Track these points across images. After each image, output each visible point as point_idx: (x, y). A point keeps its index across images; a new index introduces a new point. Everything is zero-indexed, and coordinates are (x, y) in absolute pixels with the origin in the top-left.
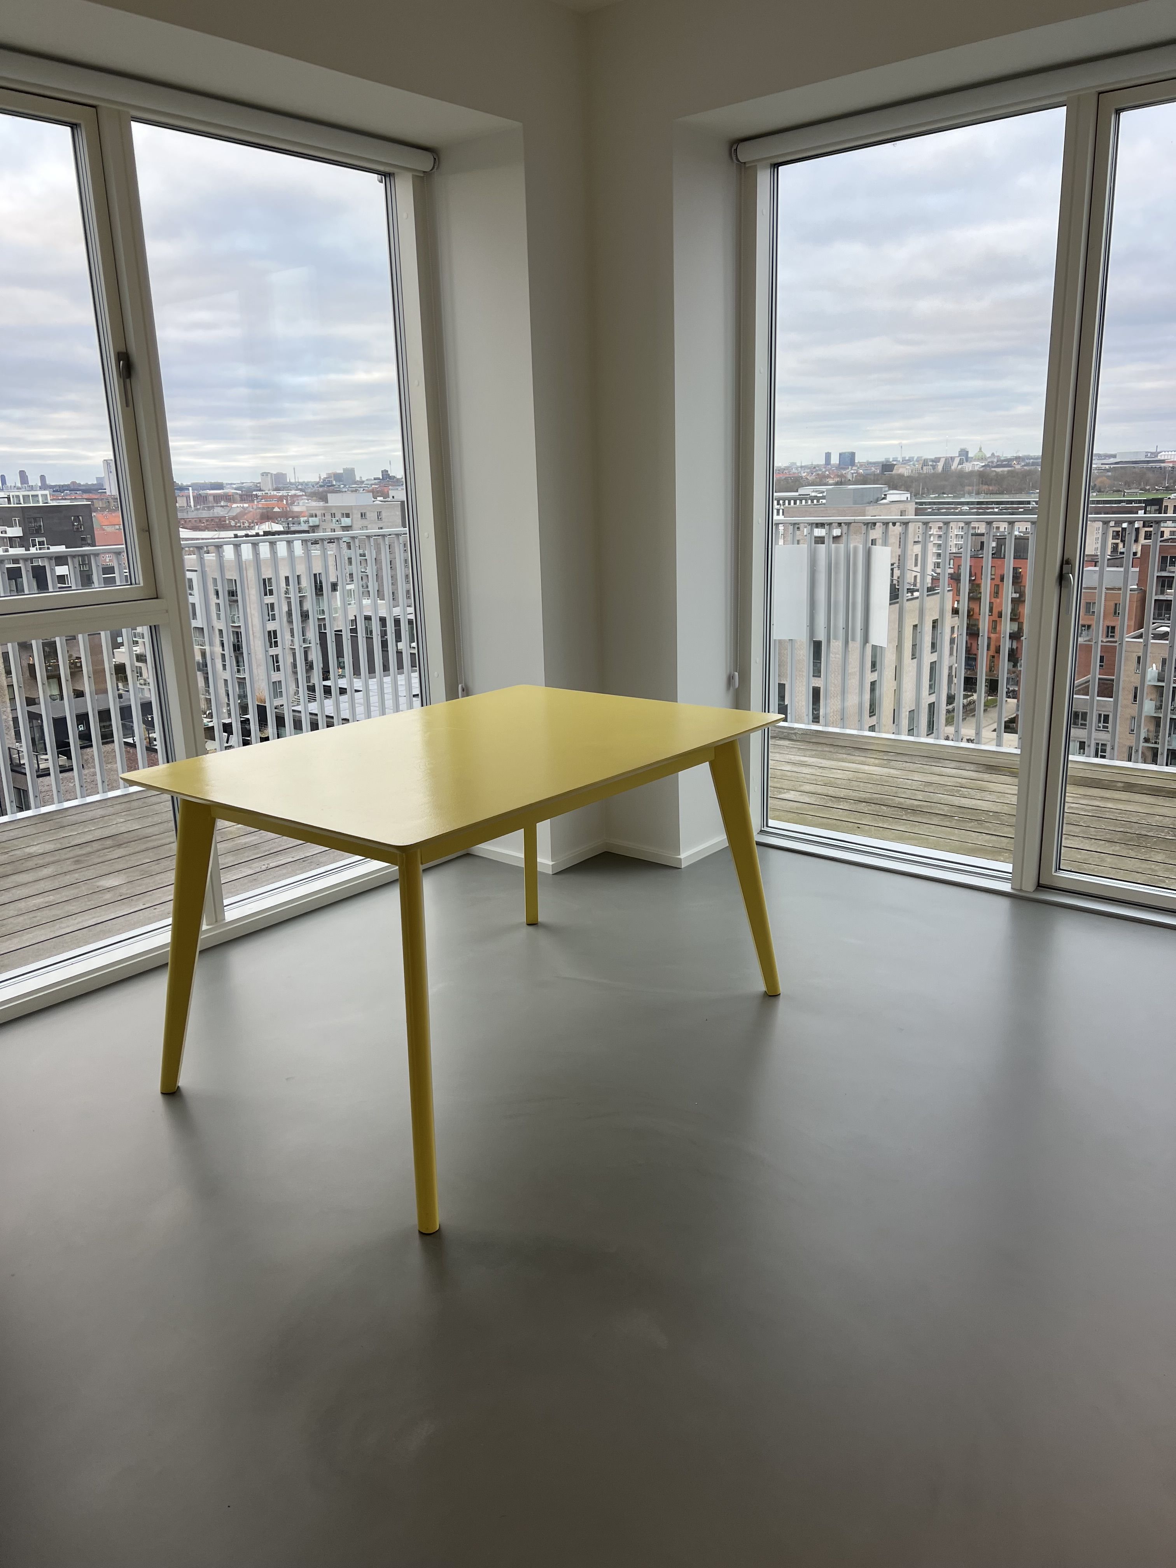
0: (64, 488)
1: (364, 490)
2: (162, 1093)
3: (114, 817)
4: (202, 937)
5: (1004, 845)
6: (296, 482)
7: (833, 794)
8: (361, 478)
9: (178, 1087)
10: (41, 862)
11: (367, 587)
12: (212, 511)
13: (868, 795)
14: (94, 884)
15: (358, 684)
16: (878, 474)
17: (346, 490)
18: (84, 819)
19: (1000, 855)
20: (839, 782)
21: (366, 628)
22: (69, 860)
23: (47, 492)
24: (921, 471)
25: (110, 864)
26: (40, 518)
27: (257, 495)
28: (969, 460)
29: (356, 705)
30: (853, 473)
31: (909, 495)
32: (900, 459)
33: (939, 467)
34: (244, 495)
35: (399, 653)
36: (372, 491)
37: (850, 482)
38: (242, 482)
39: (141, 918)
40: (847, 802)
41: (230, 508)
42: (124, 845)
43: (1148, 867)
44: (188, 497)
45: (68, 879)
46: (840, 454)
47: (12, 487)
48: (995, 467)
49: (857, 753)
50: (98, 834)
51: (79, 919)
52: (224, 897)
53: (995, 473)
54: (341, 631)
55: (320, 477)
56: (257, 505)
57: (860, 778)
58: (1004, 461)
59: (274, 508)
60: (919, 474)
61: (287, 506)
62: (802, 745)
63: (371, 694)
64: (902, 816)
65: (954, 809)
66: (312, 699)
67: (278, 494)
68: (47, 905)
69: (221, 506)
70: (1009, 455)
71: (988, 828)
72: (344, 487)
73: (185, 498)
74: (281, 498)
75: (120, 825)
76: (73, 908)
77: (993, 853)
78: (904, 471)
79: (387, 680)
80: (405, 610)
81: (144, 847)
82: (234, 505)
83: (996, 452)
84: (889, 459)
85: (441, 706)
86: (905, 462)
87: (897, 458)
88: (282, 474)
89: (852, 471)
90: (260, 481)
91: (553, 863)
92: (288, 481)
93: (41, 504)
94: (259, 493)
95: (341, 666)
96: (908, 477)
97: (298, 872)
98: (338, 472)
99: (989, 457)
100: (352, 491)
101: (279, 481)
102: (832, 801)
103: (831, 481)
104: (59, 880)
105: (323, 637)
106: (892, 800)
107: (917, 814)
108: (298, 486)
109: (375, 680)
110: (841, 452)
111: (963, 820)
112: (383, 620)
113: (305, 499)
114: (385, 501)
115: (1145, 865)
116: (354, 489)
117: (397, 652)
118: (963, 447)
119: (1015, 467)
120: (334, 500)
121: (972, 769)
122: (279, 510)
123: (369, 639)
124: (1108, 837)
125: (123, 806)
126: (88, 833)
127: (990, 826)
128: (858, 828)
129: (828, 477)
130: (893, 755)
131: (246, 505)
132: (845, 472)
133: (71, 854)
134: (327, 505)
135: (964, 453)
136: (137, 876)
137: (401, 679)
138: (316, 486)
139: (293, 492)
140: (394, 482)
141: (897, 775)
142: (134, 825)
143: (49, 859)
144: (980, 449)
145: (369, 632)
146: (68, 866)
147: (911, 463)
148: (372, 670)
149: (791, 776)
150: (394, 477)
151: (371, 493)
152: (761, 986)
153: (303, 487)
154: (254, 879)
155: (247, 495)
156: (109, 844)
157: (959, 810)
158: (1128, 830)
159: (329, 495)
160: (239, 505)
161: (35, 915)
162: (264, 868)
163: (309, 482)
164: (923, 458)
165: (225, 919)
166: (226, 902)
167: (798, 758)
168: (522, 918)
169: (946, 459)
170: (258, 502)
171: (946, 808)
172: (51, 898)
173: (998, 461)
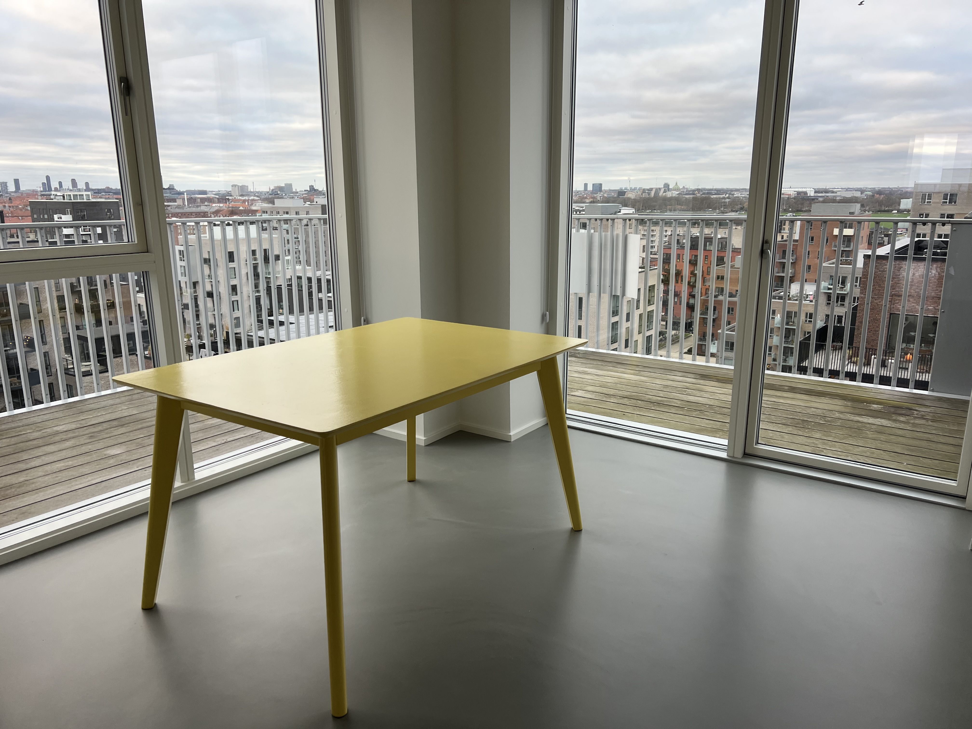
0: (101, 191)
1: (298, 197)
2: (143, 609)
3: (120, 405)
4: (175, 492)
5: (718, 427)
6: (254, 191)
7: (606, 393)
8: (296, 190)
9: (155, 604)
10: (64, 436)
11: (299, 258)
12: (199, 208)
13: (629, 394)
14: (103, 453)
15: (292, 319)
16: (616, 197)
17: (287, 197)
18: (99, 406)
19: (716, 434)
20: (609, 384)
21: (298, 284)
22: (85, 436)
23: (89, 193)
24: (641, 196)
25: (115, 438)
26: (84, 209)
27: (228, 198)
28: (670, 190)
29: (291, 333)
30: (601, 196)
31: (634, 210)
32: (629, 188)
33: (652, 194)
34: (220, 199)
35: (320, 300)
36: (303, 198)
37: (598, 202)
38: (219, 190)
39: (135, 477)
40: (615, 398)
41: (211, 207)
42: (126, 425)
43: (812, 441)
44: (184, 199)
45: (84, 449)
46: (593, 185)
47: (66, 190)
48: (685, 195)
49: (619, 366)
50: (108, 417)
51: (90, 478)
52: (194, 462)
53: (685, 199)
54: (281, 285)
55: (270, 189)
56: (228, 205)
57: (622, 382)
58: (690, 191)
59: (239, 207)
60: (641, 198)
61: (248, 206)
62: (584, 361)
63: (301, 325)
64: (651, 407)
65: (683, 403)
66: (261, 328)
67: (242, 199)
68: (66, 468)
69: (206, 206)
70: (693, 187)
71: (708, 416)
72: (285, 195)
73: (182, 200)
74: (244, 201)
75: (124, 411)
76: (86, 470)
77: (713, 432)
78: (631, 196)
79: (312, 317)
80: (324, 273)
81: (140, 426)
82: (214, 205)
83: (686, 186)
84: (622, 188)
85: (349, 331)
86: (632, 190)
87: (627, 188)
88: (245, 186)
89: (600, 195)
90: (231, 190)
91: (425, 438)
92: (249, 190)
93: (85, 201)
94: (230, 198)
95: (281, 307)
96: (634, 199)
97: (248, 444)
98: (282, 185)
99: (682, 189)
100: (290, 198)
101: (243, 190)
102: (606, 397)
103: (588, 201)
104: (77, 450)
105: (269, 289)
106: (645, 397)
107: (661, 406)
108: (254, 194)
109: (303, 316)
110: (593, 183)
111: (690, 410)
112: (310, 279)
113: (260, 202)
114: (311, 205)
115: (810, 441)
116: (291, 197)
117: (319, 300)
118: (666, 182)
119: (697, 195)
120: (279, 203)
121: (692, 377)
122: (243, 209)
123: (300, 291)
124: (784, 421)
125: (127, 398)
126: (101, 416)
127: (708, 414)
128: (623, 415)
129: (586, 198)
130: (642, 368)
131: (221, 205)
132: (595, 196)
133: (87, 432)
134: (274, 206)
135: (667, 186)
136: (134, 447)
137: (321, 316)
138: (267, 194)
139: (252, 198)
140: (317, 193)
141: (646, 380)
142: (134, 411)
143: (71, 435)
144: (676, 183)
145: (300, 287)
146: (83, 440)
147: (636, 191)
148: (301, 310)
149: (579, 381)
150: (318, 190)
151: (303, 200)
152: (569, 524)
153: (259, 194)
154: (216, 450)
155: (222, 199)
156: (115, 424)
157: (687, 403)
158: (796, 418)
159: (275, 200)
160: (217, 205)
161: (57, 475)
162: (223, 442)
163: (263, 192)
164: (643, 188)
165: (194, 478)
166: (195, 466)
167: (582, 369)
168: (405, 477)
169: (656, 189)
170: (229, 203)
171: (679, 402)
172: (70, 463)
173: (686, 191)
